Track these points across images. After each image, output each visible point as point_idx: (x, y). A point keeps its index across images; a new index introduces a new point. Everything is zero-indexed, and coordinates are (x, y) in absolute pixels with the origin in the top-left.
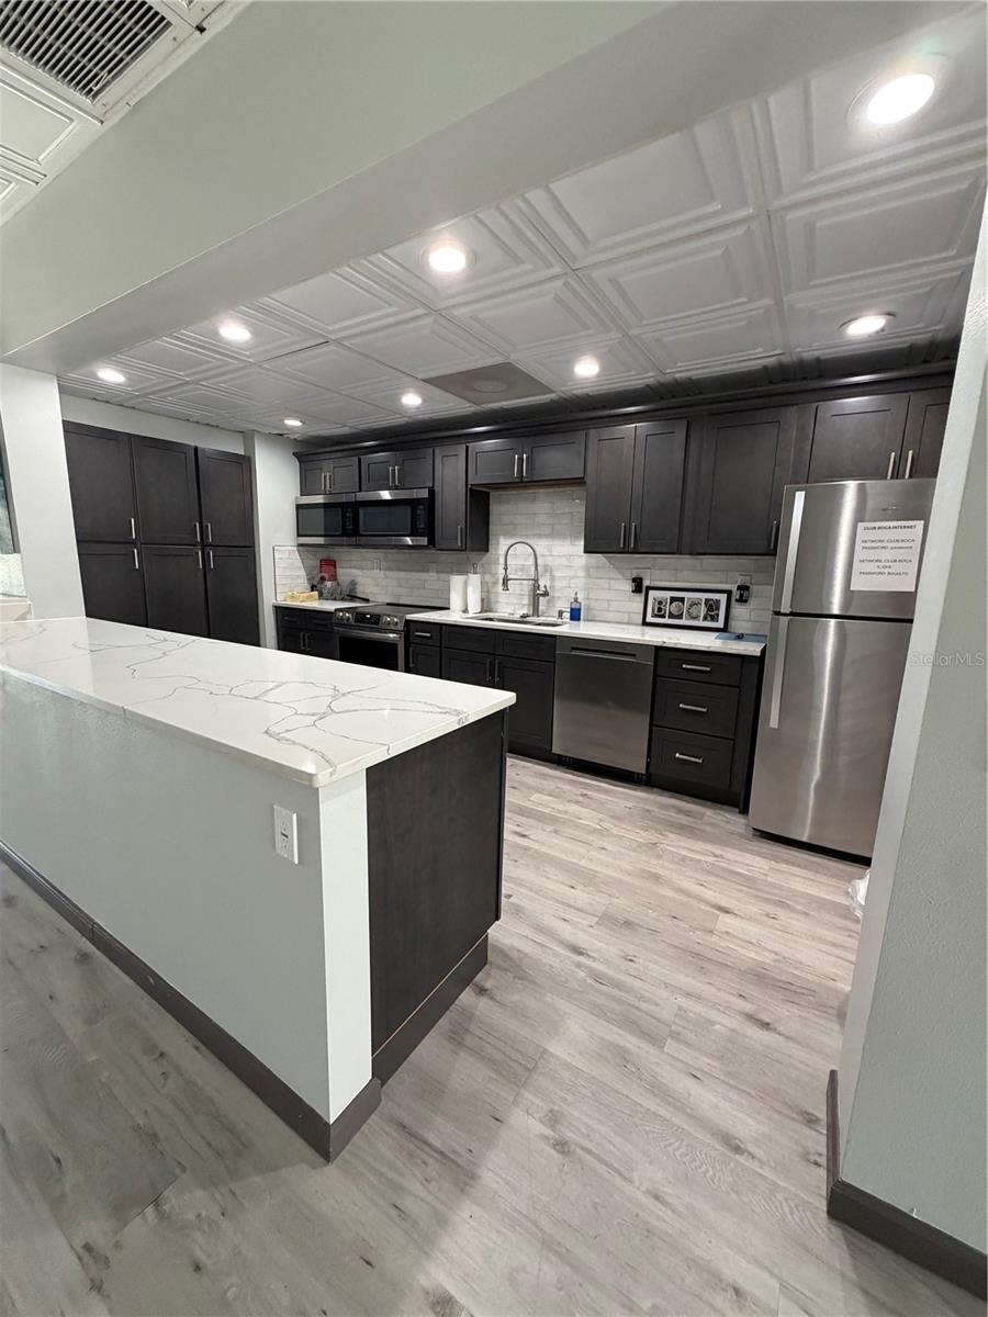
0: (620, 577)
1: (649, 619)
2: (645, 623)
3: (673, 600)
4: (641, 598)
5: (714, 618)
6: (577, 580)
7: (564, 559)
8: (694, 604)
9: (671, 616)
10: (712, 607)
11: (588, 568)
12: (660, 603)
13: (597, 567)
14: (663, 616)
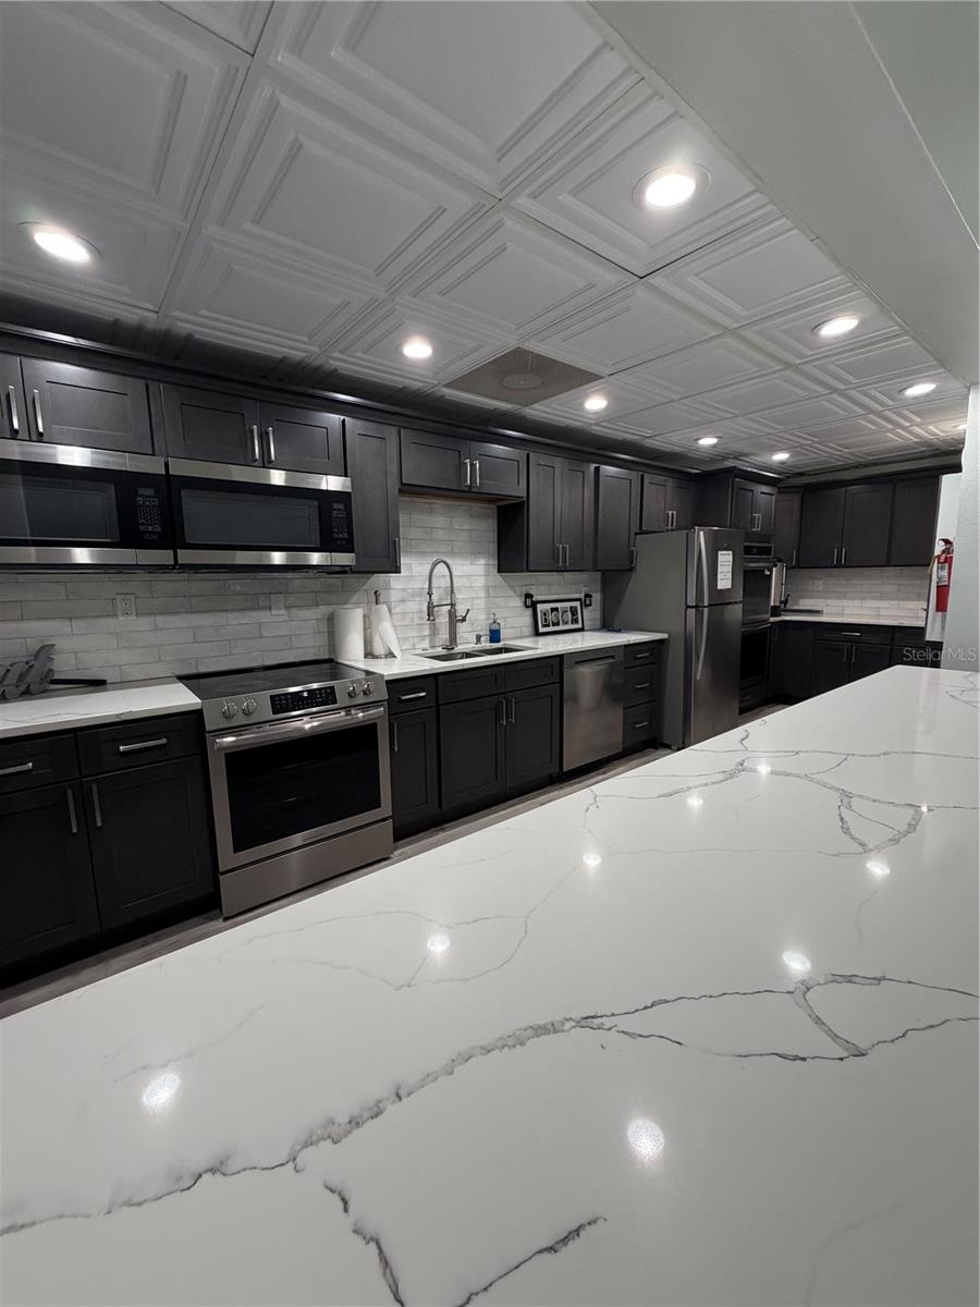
0: (513, 594)
1: (541, 630)
2: (537, 634)
3: (553, 610)
4: (530, 611)
5: (576, 621)
6: (478, 601)
7: (465, 580)
8: (564, 612)
9: (554, 625)
10: (573, 611)
11: (487, 589)
12: (545, 614)
13: (495, 587)
14: (548, 626)
